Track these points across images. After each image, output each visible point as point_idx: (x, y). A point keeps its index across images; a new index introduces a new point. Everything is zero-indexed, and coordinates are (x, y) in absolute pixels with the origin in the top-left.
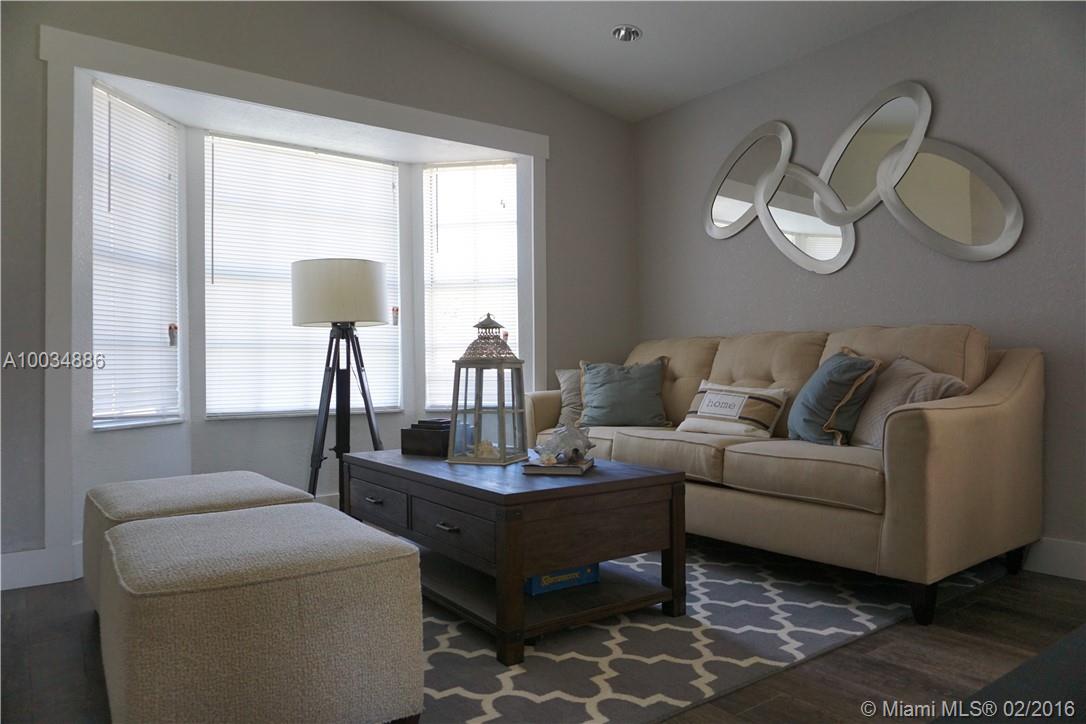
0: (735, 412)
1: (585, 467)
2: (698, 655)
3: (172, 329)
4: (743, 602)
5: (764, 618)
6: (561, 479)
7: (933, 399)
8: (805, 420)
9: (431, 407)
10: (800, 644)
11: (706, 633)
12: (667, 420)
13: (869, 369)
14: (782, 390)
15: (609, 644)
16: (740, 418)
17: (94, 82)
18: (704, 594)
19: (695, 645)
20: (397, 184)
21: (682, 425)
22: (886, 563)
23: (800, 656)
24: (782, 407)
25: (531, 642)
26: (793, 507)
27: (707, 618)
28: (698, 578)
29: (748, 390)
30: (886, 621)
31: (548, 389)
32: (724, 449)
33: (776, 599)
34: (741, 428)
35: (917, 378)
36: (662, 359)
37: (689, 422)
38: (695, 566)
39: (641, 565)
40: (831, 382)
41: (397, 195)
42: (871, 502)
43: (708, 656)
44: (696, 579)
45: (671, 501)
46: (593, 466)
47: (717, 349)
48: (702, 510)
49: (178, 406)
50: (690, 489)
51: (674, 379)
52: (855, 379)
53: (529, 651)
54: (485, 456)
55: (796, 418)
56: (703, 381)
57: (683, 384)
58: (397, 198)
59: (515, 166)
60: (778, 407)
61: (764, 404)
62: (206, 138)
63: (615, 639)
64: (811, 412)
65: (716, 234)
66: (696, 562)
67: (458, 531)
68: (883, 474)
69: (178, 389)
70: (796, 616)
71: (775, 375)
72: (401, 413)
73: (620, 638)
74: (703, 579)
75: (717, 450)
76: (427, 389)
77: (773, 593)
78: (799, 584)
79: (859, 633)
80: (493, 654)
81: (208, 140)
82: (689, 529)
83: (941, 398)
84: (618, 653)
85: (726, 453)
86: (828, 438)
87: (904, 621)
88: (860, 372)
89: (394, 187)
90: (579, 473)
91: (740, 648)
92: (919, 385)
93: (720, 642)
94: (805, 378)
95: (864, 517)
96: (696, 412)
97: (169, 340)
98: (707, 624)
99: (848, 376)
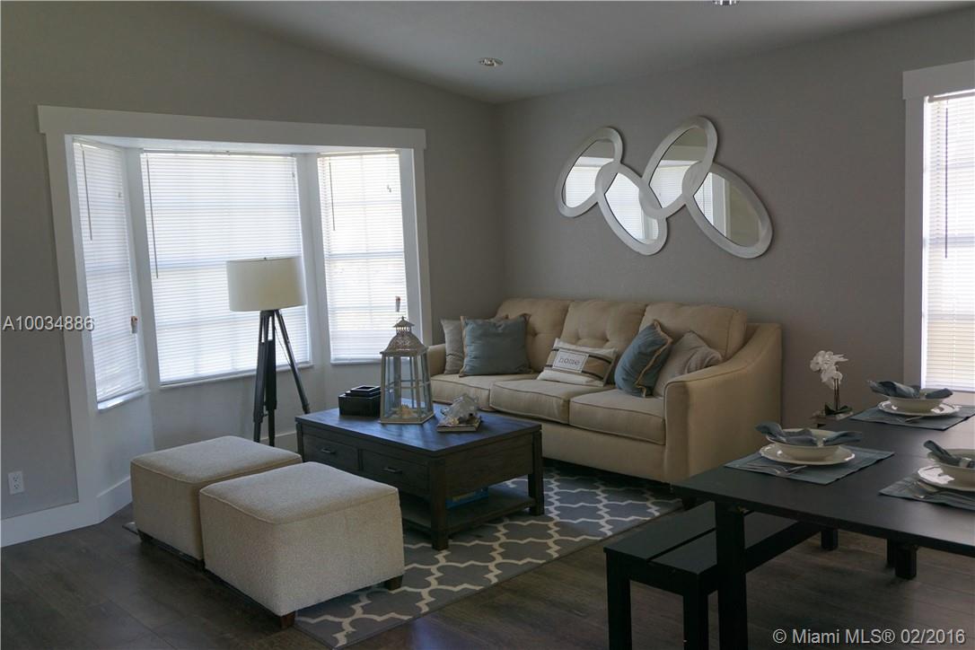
0: (579, 368)
1: (477, 425)
2: (551, 536)
3: (134, 320)
4: (581, 504)
5: (593, 513)
6: (464, 435)
7: (701, 369)
8: (623, 379)
9: (336, 359)
10: (611, 527)
11: (556, 524)
12: (530, 368)
13: (664, 345)
14: (612, 350)
15: (498, 534)
16: (583, 372)
17: (74, 140)
18: (557, 500)
19: (549, 532)
20: (296, 173)
21: (542, 375)
22: (666, 474)
23: (610, 533)
24: (613, 364)
25: (450, 537)
26: (613, 440)
27: (558, 515)
28: (554, 489)
29: (588, 350)
30: (666, 510)
31: (434, 344)
32: (569, 401)
33: (602, 500)
34: (583, 379)
35: (693, 351)
36: (524, 316)
37: (546, 373)
38: (552, 481)
39: (515, 485)
40: (640, 353)
41: (297, 182)
42: (658, 437)
43: (557, 537)
44: (552, 490)
45: (533, 444)
46: (482, 422)
47: (567, 311)
48: (555, 442)
49: (140, 381)
50: (546, 428)
51: (535, 334)
52: (655, 351)
53: (451, 542)
54: (406, 417)
55: (619, 376)
56: (557, 340)
57: (543, 338)
58: (297, 185)
59: (397, 155)
60: (610, 363)
61: (600, 361)
62: (142, 156)
63: (501, 532)
64: (628, 373)
65: (566, 213)
66: (552, 477)
67: (401, 473)
68: (664, 420)
69: (139, 367)
70: (613, 510)
71: (608, 337)
72: (311, 367)
73: (504, 531)
74: (557, 490)
75: (565, 401)
76: (331, 345)
77: (602, 497)
78: (621, 489)
79: (648, 519)
80: (430, 546)
81: (143, 156)
82: (544, 455)
83: (707, 367)
84: (503, 539)
85: (571, 404)
86: (637, 392)
87: (678, 510)
88: (657, 347)
89: (294, 176)
90: (474, 429)
91: (575, 531)
92: (694, 357)
93: (564, 529)
94: (629, 341)
95: (655, 446)
96: (551, 366)
97: (131, 329)
98: (558, 519)
99: (650, 350)
